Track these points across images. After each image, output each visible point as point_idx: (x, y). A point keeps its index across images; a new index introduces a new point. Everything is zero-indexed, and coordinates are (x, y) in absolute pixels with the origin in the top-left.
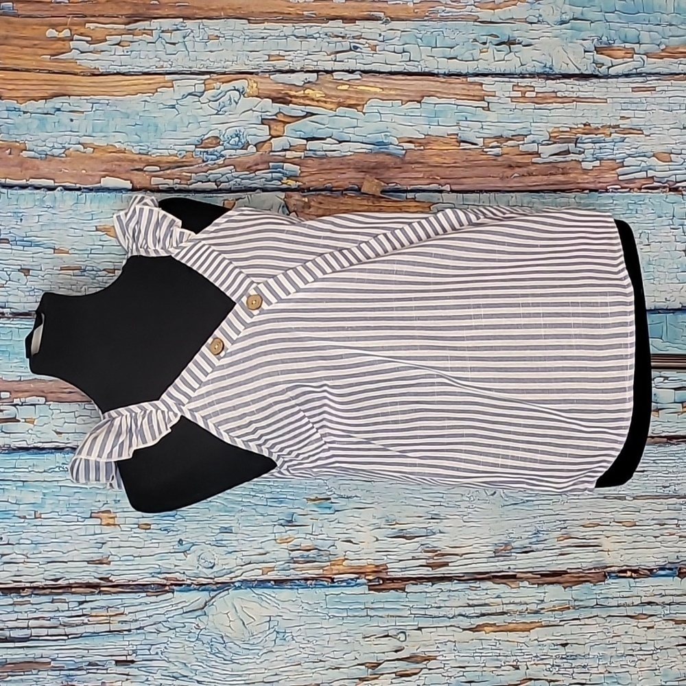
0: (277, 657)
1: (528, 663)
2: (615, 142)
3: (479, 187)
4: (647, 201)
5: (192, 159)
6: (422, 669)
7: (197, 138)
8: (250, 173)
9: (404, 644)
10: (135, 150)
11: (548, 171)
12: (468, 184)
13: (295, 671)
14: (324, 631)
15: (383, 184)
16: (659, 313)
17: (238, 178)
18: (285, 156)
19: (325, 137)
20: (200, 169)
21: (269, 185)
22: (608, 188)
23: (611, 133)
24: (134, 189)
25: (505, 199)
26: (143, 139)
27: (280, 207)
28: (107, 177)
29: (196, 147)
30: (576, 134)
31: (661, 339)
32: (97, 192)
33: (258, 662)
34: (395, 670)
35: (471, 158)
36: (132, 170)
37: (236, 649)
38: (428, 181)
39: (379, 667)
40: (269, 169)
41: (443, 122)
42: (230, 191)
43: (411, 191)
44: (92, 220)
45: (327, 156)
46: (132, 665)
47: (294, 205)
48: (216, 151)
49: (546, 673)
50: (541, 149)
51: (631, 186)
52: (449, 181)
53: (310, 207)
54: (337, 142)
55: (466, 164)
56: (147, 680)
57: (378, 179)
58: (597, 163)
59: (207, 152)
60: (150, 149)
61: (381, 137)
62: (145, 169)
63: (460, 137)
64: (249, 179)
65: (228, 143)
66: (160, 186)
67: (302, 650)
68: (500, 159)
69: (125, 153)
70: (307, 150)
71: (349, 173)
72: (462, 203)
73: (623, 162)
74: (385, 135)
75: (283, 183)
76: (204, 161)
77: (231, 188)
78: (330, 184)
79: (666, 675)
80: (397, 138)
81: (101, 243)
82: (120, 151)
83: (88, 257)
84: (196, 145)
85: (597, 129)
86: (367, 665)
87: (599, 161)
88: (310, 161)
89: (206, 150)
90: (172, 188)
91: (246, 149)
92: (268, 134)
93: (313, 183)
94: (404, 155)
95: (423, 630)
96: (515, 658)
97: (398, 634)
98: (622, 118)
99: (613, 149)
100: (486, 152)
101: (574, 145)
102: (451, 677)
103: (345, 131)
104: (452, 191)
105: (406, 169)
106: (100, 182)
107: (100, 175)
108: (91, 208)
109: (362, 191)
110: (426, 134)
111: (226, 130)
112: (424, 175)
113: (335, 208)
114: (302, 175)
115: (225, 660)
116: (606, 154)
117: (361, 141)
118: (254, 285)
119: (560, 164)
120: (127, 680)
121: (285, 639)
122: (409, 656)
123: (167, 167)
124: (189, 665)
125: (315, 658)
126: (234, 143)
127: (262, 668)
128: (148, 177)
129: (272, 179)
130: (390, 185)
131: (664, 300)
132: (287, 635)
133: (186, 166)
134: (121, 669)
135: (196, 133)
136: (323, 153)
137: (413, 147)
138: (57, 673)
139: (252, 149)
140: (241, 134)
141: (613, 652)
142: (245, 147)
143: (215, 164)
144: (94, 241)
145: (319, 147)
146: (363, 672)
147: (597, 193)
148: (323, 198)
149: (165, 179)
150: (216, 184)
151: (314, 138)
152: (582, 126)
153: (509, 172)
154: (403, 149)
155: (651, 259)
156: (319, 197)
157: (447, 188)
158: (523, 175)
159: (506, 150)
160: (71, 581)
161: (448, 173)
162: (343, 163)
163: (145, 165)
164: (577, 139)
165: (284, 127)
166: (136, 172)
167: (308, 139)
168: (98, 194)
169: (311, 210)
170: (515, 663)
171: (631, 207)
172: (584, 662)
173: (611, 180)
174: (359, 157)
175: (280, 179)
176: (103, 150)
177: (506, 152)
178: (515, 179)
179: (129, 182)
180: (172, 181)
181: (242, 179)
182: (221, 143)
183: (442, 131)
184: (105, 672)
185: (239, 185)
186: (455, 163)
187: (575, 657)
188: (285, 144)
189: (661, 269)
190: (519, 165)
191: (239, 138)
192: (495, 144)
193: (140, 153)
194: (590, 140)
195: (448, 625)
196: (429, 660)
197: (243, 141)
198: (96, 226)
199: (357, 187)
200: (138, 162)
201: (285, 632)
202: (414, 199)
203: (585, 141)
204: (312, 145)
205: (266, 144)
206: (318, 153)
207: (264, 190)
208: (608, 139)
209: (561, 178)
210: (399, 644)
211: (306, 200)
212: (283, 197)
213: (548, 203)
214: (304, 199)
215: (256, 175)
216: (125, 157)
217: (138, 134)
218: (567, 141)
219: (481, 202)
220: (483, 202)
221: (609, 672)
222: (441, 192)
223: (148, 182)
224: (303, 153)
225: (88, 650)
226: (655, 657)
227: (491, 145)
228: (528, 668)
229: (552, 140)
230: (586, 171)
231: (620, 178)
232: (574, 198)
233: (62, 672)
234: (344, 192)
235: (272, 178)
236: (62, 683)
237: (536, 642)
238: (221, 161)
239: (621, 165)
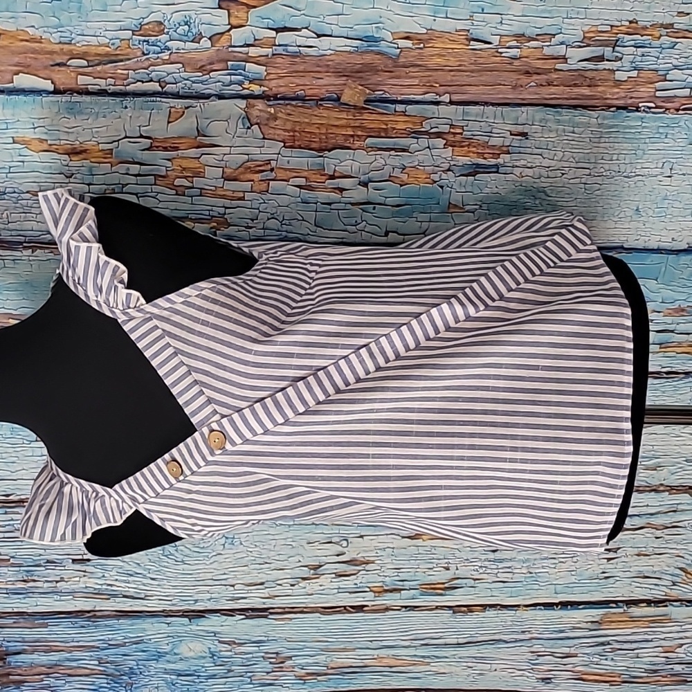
0: (226, 558)
1: (458, 565)
2: (663, 49)
3: (484, 98)
4: (682, 123)
5: (129, 50)
6: (360, 571)
7: (135, 22)
8: (204, 75)
9: (345, 550)
10: (53, 38)
11: (573, 80)
12: (473, 93)
13: (243, 571)
14: (271, 537)
15: (368, 91)
16: (662, 253)
17: (187, 80)
18: (248, 53)
19: (299, 27)
20: (140, 64)
21: (228, 91)
22: (640, 105)
23: (661, 36)
24: (56, 92)
25: (514, 115)
26: (63, 22)
27: (240, 118)
28: (21, 74)
29: (133, 34)
30: (617, 34)
31: (656, 280)
32: (9, 95)
33: (208, 563)
34: (335, 571)
35: (481, 60)
36: (52, 66)
37: (188, 552)
38: (424, 90)
39: (321, 568)
40: (228, 70)
41: (453, 14)
42: (177, 96)
43: (402, 102)
44: (7, 129)
45: (301, 54)
46: (88, 563)
47: (257, 116)
48: (160, 41)
49: (473, 573)
50: (571, 52)
51: (669, 105)
52: (450, 89)
53: (276, 119)
54: (315, 36)
55: (473, 67)
56: (104, 576)
57: (362, 85)
58: (634, 73)
59: (148, 41)
60: (73, 36)
61: (371, 31)
62: (68, 64)
63: (471, 34)
64: (202, 82)
65: (175, 31)
66: (89, 87)
67: (249, 553)
68: (516, 63)
69: (41, 42)
70: (276, 45)
71: (328, 78)
72: (461, 119)
73: (665, 75)
74: (376, 27)
75: (244, 89)
76: (144, 54)
77: (179, 92)
78: (303, 92)
79: (581, 575)
80: (392, 33)
81: (21, 158)
82: (33, 40)
83: (7, 177)
84: (133, 31)
85: (645, 28)
86: (310, 567)
87: (636, 72)
88: (279, 60)
89: (147, 38)
90: (105, 90)
91: (199, 43)
92: (227, 23)
93: (282, 89)
94: (398, 56)
95: (365, 537)
96: (447, 561)
97: (341, 541)
98: (680, 13)
99: (658, 58)
100: (501, 53)
101: (611, 49)
102: (386, 576)
103: (328, 19)
104: (451, 103)
105: (397, 73)
106: (13, 82)
107: (11, 70)
108: (4, 115)
109: (341, 101)
110: (429, 28)
111: (172, 14)
112: (420, 81)
113: (307, 120)
114: (267, 78)
115: (176, 561)
116: (649, 63)
117: (345, 35)
118: (217, 417)
119: (588, 72)
120: (84, 576)
121: (233, 544)
122: (349, 559)
123: (97, 61)
124: (142, 565)
125: (261, 561)
126: (182, 32)
127: (211, 568)
128: (72, 74)
129: (231, 83)
130: (376, 93)
131: (670, 241)
132: (235, 540)
133: (122, 61)
134: (78, 567)
135: (133, 16)
136: (296, 49)
137: (411, 46)
138: (17, 569)
139: (205, 43)
140: (191, 21)
141: (537, 556)
142: (197, 40)
143: (158, 58)
144: (12, 156)
145: (291, 41)
146: (305, 572)
147: (625, 111)
148: (294, 109)
149: (95, 78)
150: (160, 85)
151: (285, 27)
152: (627, 23)
153: (524, 80)
154: (398, 48)
155: (668, 194)
156: (289, 107)
157: (446, 98)
158: (541, 85)
159: (525, 52)
160: (23, 497)
161: (449, 78)
162: (322, 65)
163: (68, 57)
164: (617, 41)
165: (248, 12)
166: (57, 68)
167: (278, 30)
168: (11, 97)
169: (276, 123)
170: (446, 565)
171: (661, 131)
172: (509, 564)
173: (646, 95)
174: (341, 58)
175: (240, 83)
176: (12, 36)
177: (525, 55)
178: (531, 90)
179: (50, 81)
180: (104, 81)
181: (194, 82)
182: (166, 30)
183: (450, 25)
184: (63, 568)
185: (189, 89)
186: (460, 65)
187: (501, 561)
188: (249, 37)
189: (677, 204)
190: (538, 71)
191: (189, 27)
192: (514, 43)
193: (60, 43)
194: (632, 43)
195: (389, 533)
196: (367, 563)
197: (194, 31)
198: (13, 137)
199: (335, 96)
200: (58, 54)
201: (234, 538)
202: (404, 113)
203: (626, 44)
204: (283, 38)
205: (225, 37)
206: (290, 49)
207: (221, 97)
208: (656, 43)
209: (586, 91)
210: (340, 549)
211: (273, 111)
212: (245, 106)
213: (564, 121)
214: (269, 110)
215: (211, 78)
216: (42, 48)
217: (56, 15)
218: (604, 44)
219: (485, 117)
220: (487, 118)
221: (531, 573)
222: (437, 103)
223: (74, 81)
224: (271, 49)
225: (45, 550)
226: (575, 559)
227: (508, 45)
228: (457, 569)
229: (586, 42)
230: (618, 83)
231: (658, 94)
232: (597, 118)
233: (22, 568)
234: (319, 103)
235: (231, 81)
236: (23, 577)
237: (469, 549)
238: (165, 56)
239: (663, 78)
